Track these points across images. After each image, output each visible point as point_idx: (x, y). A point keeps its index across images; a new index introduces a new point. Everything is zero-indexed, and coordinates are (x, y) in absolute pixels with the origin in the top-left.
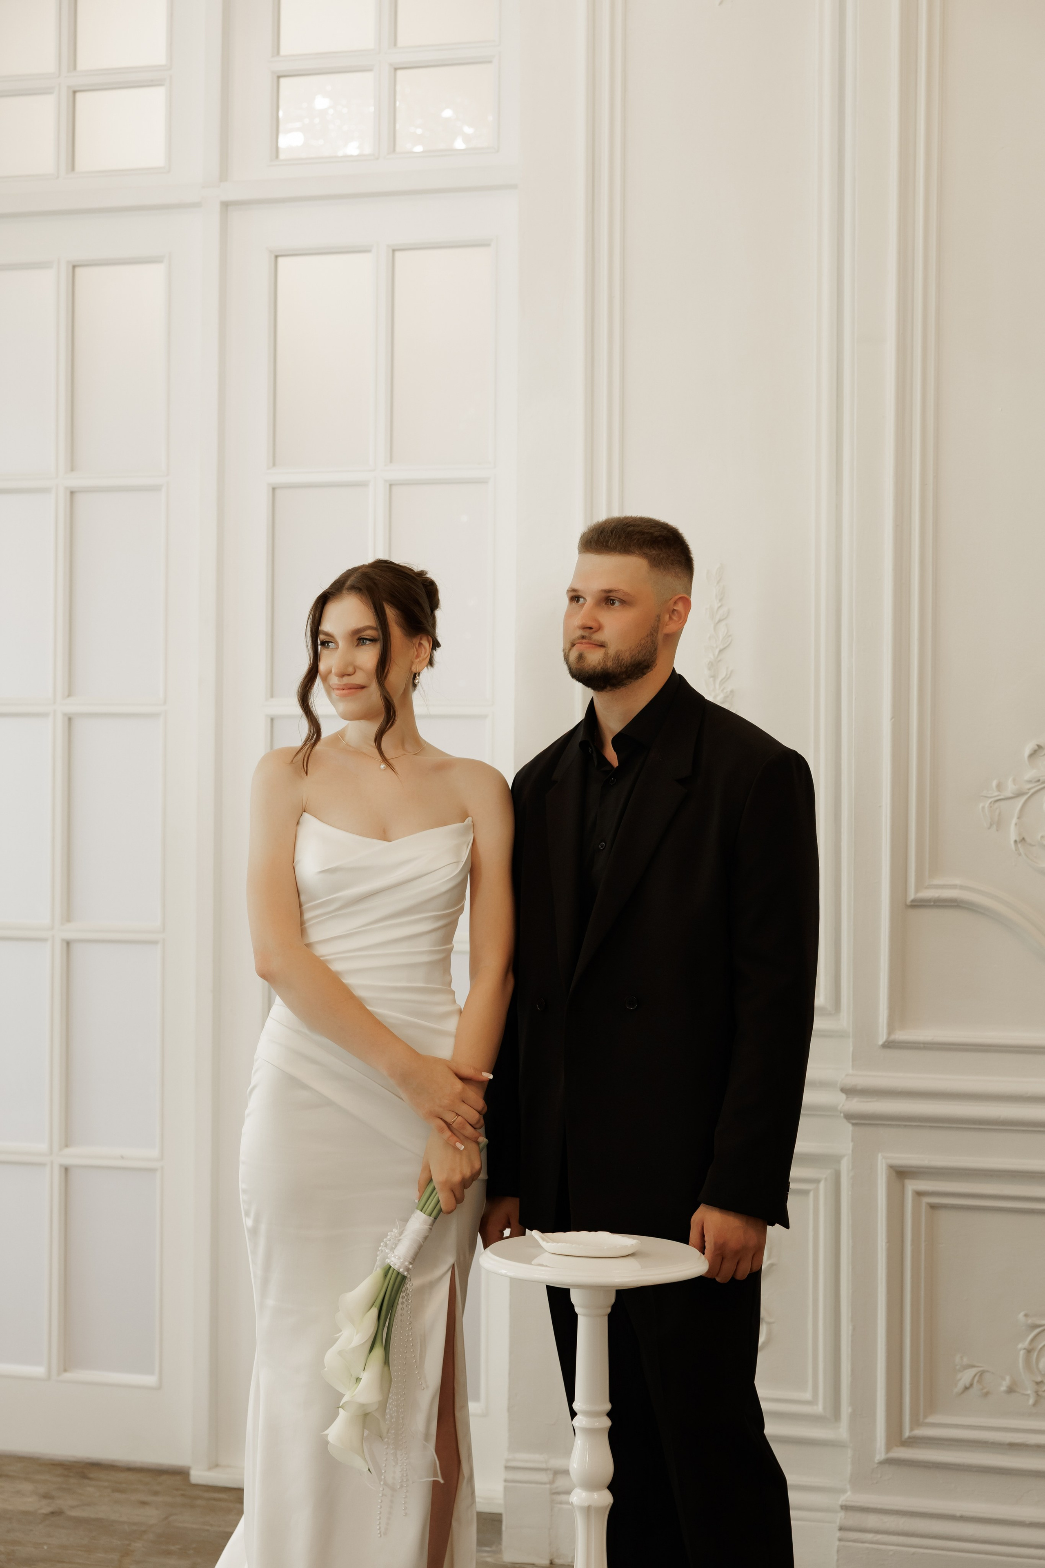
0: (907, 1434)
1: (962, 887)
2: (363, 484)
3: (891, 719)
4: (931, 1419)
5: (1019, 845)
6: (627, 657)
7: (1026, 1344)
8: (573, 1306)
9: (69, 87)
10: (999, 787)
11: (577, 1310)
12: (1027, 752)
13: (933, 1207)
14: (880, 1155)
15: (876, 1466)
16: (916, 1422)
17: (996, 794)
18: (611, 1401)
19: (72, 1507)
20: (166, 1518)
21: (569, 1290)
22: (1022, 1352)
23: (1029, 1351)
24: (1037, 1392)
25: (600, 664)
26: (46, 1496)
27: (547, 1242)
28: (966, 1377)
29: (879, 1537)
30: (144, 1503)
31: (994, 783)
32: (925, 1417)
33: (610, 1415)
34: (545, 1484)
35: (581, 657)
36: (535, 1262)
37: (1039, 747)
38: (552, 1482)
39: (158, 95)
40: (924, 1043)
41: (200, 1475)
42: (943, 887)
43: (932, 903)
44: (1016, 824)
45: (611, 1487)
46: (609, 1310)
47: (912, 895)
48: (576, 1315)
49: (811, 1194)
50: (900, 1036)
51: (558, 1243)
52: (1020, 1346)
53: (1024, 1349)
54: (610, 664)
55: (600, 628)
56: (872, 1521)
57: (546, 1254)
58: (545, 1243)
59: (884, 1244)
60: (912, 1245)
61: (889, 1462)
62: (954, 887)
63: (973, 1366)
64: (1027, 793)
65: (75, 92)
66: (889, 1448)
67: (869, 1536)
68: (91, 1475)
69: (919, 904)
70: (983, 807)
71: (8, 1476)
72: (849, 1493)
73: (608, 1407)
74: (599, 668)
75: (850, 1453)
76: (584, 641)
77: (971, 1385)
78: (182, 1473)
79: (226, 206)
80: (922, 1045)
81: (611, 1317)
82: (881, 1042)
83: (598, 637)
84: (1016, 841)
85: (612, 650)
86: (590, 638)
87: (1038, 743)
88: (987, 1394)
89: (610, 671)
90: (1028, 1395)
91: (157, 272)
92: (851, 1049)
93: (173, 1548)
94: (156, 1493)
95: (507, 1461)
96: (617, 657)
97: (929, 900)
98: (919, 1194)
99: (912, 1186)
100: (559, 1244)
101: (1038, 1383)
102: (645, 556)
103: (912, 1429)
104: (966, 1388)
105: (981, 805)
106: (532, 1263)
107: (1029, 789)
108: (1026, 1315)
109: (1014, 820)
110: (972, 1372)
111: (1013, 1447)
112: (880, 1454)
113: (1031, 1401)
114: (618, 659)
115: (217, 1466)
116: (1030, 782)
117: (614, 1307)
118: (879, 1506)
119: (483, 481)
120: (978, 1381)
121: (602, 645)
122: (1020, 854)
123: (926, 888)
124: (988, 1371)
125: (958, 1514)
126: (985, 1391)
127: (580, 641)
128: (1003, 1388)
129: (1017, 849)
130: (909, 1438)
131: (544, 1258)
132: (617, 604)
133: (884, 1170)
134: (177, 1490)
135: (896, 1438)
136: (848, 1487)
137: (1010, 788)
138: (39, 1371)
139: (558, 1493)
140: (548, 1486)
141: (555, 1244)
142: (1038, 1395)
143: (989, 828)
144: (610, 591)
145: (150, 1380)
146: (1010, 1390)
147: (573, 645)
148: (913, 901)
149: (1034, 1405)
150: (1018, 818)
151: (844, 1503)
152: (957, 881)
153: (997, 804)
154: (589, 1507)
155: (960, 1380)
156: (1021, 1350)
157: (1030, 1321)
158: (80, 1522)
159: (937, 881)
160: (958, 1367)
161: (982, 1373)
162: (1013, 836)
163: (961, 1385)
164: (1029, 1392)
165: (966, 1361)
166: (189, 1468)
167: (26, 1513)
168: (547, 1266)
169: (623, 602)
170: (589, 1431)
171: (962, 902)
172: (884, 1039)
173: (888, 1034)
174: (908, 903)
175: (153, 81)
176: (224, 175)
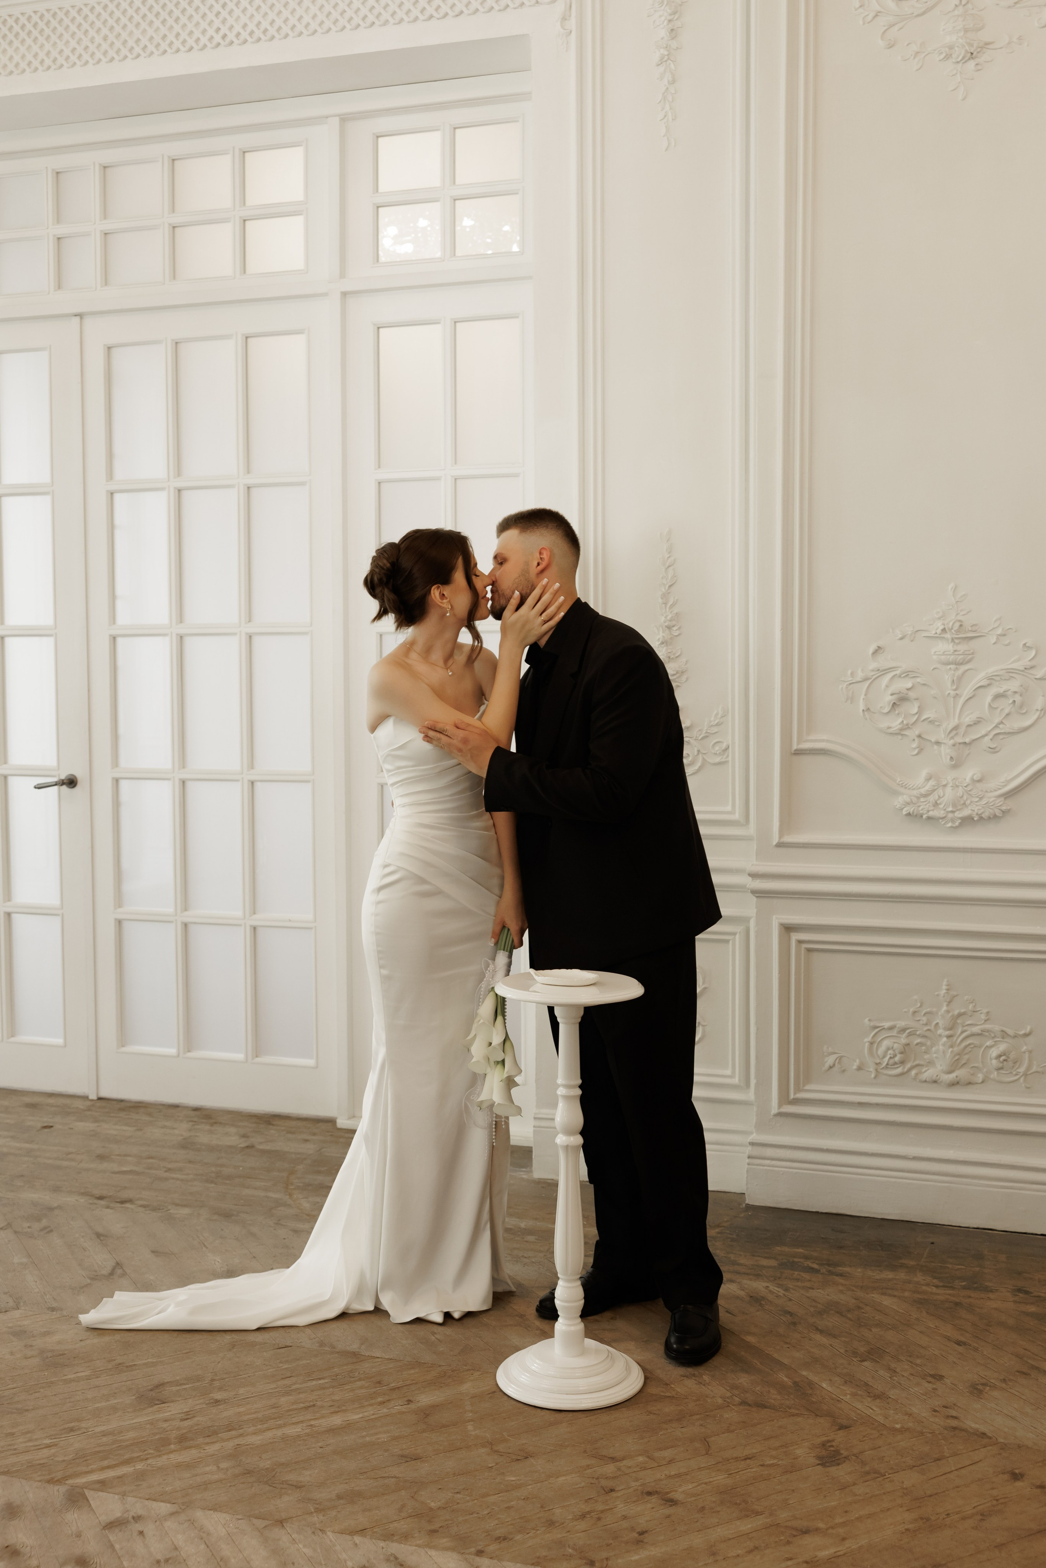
0: (792, 1096)
1: (828, 741)
2: (436, 479)
3: (781, 630)
4: (807, 1087)
5: (866, 713)
7: (869, 1039)
8: (556, 1018)
9: (240, 217)
10: (852, 674)
11: (559, 1020)
12: (871, 651)
13: (809, 950)
14: (774, 916)
15: (773, 1117)
16: (798, 1089)
17: (851, 679)
18: (582, 1078)
19: (261, 1143)
20: (320, 1150)
21: (554, 1007)
22: (867, 1044)
23: (871, 1043)
24: (876, 1070)
26: (244, 1136)
28: (830, 1060)
29: (774, 1162)
30: (306, 1141)
31: (849, 672)
32: (804, 1086)
33: (581, 1087)
36: (532, 989)
37: (879, 647)
39: (300, 221)
40: (803, 844)
41: (343, 1123)
42: (816, 741)
43: (808, 752)
44: (863, 699)
45: (582, 1133)
46: (579, 1020)
47: (795, 747)
48: (558, 1023)
49: (731, 942)
50: (787, 839)
51: (545, 976)
52: (866, 1040)
53: (869, 1042)
56: (769, 1152)
57: (538, 985)
59: (777, 974)
60: (795, 975)
61: (780, 1115)
62: (823, 741)
63: (836, 1053)
64: (871, 678)
65: (245, 221)
66: (780, 1105)
67: (767, 1162)
68: (273, 1123)
69: (799, 753)
70: (842, 688)
71: (221, 1123)
72: (754, 1134)
73: (580, 1082)
75: (755, 1109)
77: (834, 1065)
78: (332, 1121)
79: (344, 294)
80: (801, 845)
81: (581, 1025)
82: (774, 843)
84: (863, 710)
87: (879, 645)
88: (844, 1071)
90: (871, 1072)
91: (302, 338)
92: (755, 848)
93: (322, 1169)
94: (314, 1134)
95: (535, 1114)
97: (806, 750)
98: (800, 942)
99: (795, 937)
100: (546, 978)
101: (877, 1064)
103: (795, 1094)
104: (831, 1067)
105: (841, 687)
106: (530, 990)
107: (872, 676)
108: (869, 1020)
109: (863, 697)
110: (836, 1056)
111: (861, 1105)
112: (774, 1110)
113: (873, 1076)
115: (354, 1117)
116: (873, 671)
117: (583, 1018)
118: (774, 1143)
119: (516, 475)
120: (838, 1063)
122: (866, 719)
123: (804, 742)
124: (846, 1057)
125: (825, 1148)
126: (843, 1069)
128: (855, 1067)
129: (864, 715)
130: (793, 1099)
131: (536, 987)
133: (777, 926)
134: (328, 1132)
135: (784, 1099)
136: (754, 1131)
137: (860, 675)
138: (240, 1056)
141: (543, 977)
142: (877, 1071)
143: (846, 702)
145: (311, 1062)
146: (859, 1068)
148: (795, 750)
149: (875, 1078)
150: (865, 695)
151: (751, 1141)
152: (825, 738)
153: (851, 686)
154: (567, 1146)
155: (826, 1062)
156: (866, 1042)
157: (872, 1024)
158: (264, 1152)
159: (811, 738)
160: (825, 1054)
161: (842, 1057)
162: (862, 706)
163: (827, 1066)
164: (871, 1070)
165: (830, 1050)
166: (336, 1118)
167: (230, 1147)
168: (538, 992)
170: (567, 1098)
171: (828, 750)
172: (777, 841)
173: (780, 838)
174: (793, 752)
175: (295, 212)
176: (343, 274)
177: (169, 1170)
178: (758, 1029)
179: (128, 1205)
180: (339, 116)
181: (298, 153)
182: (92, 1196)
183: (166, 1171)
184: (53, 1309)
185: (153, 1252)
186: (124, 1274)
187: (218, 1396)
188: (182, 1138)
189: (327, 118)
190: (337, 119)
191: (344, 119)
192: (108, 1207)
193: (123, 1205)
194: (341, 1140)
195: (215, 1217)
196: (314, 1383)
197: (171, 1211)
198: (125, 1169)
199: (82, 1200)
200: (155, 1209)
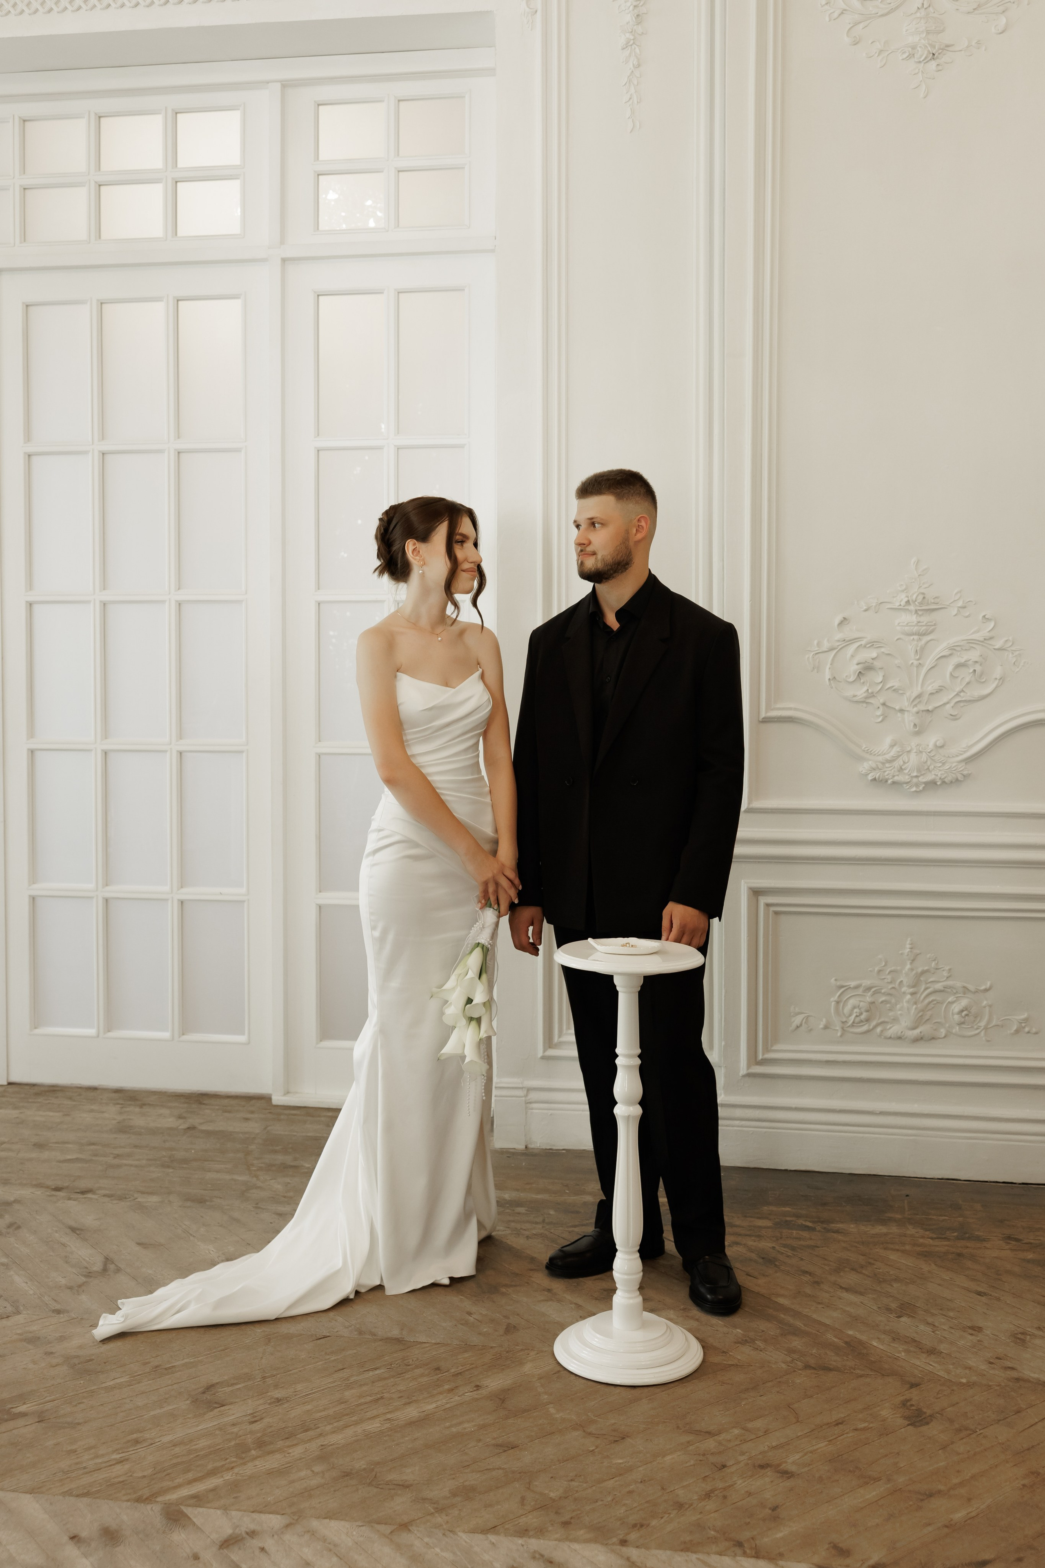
0: (760, 1057)
1: (795, 709)
2: (380, 448)
4: (774, 1047)
5: (832, 682)
6: (609, 559)
7: (836, 998)
8: (615, 986)
9: (173, 179)
10: (818, 644)
11: (618, 988)
12: (837, 622)
13: (776, 913)
14: (743, 881)
15: (740, 1078)
16: (766, 1049)
17: (817, 649)
18: (641, 1048)
19: (201, 1124)
20: (265, 1129)
21: (612, 976)
22: (833, 1003)
23: (838, 1002)
24: (843, 1028)
25: (595, 566)
26: (180, 1117)
27: (598, 945)
28: (798, 1020)
29: (743, 1123)
30: (247, 1119)
31: (816, 642)
32: (772, 1046)
33: (640, 1056)
34: (522, 1097)
35: (582, 564)
36: (591, 958)
37: (844, 618)
38: (526, 1096)
39: (235, 185)
40: (771, 809)
41: (278, 1099)
42: (783, 709)
43: (777, 720)
44: (830, 668)
45: (641, 1103)
47: (763, 715)
48: (617, 992)
50: (755, 805)
52: (832, 999)
53: (835, 1001)
54: (600, 565)
55: (590, 543)
56: (738, 1113)
57: (599, 953)
58: (599, 946)
59: (746, 937)
60: (764, 937)
61: (749, 1075)
62: (790, 709)
63: (802, 1013)
64: (837, 648)
65: (176, 182)
66: (749, 1066)
67: (737, 1122)
68: (205, 1102)
69: (766, 720)
70: (808, 658)
71: (149, 1105)
73: (639, 1051)
74: (595, 568)
76: (584, 552)
77: (801, 1025)
78: (266, 1099)
79: (284, 260)
80: (770, 811)
81: (640, 993)
83: (592, 549)
84: (829, 679)
85: (599, 556)
86: (587, 551)
87: (844, 617)
88: (811, 1030)
89: (601, 570)
90: (837, 1030)
91: (237, 304)
93: (277, 1148)
94: (252, 1112)
96: (604, 561)
97: (774, 718)
98: (768, 905)
99: (763, 900)
101: (843, 1022)
103: (763, 1054)
104: (798, 1027)
105: (807, 656)
106: (588, 959)
107: (838, 646)
108: (836, 980)
109: (828, 666)
110: (802, 1016)
111: (828, 1063)
112: (743, 1070)
113: (839, 1034)
114: (604, 563)
115: (288, 1093)
116: (839, 641)
117: (642, 987)
118: (743, 1104)
119: (462, 446)
120: (805, 1022)
121: (593, 555)
122: (832, 688)
123: (772, 710)
124: (811, 1016)
125: (794, 1106)
126: (809, 1028)
127: (582, 553)
128: (821, 1026)
129: (830, 684)
130: (762, 1059)
131: (596, 956)
132: (597, 526)
133: (746, 890)
134: (265, 1109)
135: (754, 1059)
137: (826, 645)
138: (166, 1035)
139: (530, 1103)
140: (524, 1098)
141: (603, 947)
142: (844, 1030)
143: (812, 671)
145: (242, 1039)
146: (826, 1027)
148: (763, 718)
149: (841, 1036)
150: (831, 664)
152: (792, 705)
153: (817, 656)
154: (628, 1116)
155: (793, 1022)
156: (832, 1002)
157: (838, 983)
158: (209, 1133)
159: (778, 706)
160: (792, 1014)
161: (808, 1016)
162: (828, 675)
163: (794, 1025)
164: (837, 1028)
165: (797, 1010)
166: (271, 1095)
167: (171, 1129)
168: (598, 961)
169: (601, 524)
170: (628, 1067)
171: (796, 718)
174: (760, 720)
175: (231, 175)
176: (282, 241)
177: (117, 1156)
178: (726, 992)
179: (89, 1195)
180: (281, 81)
181: (235, 117)
182: (48, 1187)
183: (115, 1158)
184: (58, 1312)
185: (139, 1244)
186: (118, 1270)
187: (278, 1394)
188: (116, 1121)
189: (268, 83)
190: (279, 85)
191: (285, 85)
192: (70, 1199)
193: (85, 1196)
194: (282, 1117)
195: (189, 1204)
196: (371, 1373)
197: (139, 1200)
198: (69, 1157)
199: (39, 1192)
200: (121, 1198)
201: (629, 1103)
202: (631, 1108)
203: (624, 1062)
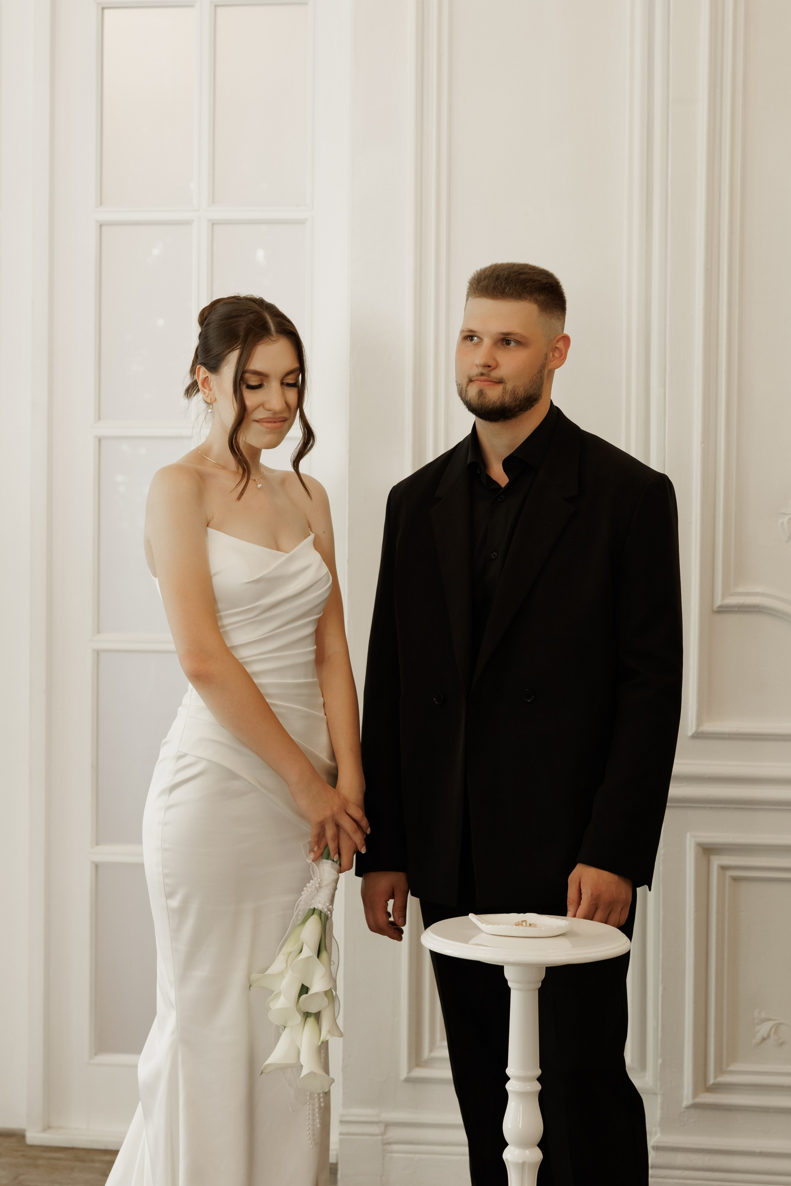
0: (711, 1081)
1: (763, 595)
2: (187, 223)
3: (702, 444)
4: (732, 1068)
6: (521, 392)
8: (506, 981)
11: (510, 984)
13: (735, 879)
14: (688, 834)
15: (683, 1110)
16: (719, 1071)
18: (541, 1067)
20: (16, 1178)
21: (502, 967)
25: (499, 399)
27: (483, 923)
28: (764, 1029)
29: (687, 1173)
32: (728, 1065)
33: (539, 1079)
34: (377, 1135)
35: (481, 393)
36: (473, 941)
38: (383, 1134)
40: (729, 734)
41: (34, 1137)
42: (748, 594)
43: (736, 609)
45: (541, 1145)
46: (540, 985)
47: (718, 602)
48: (509, 989)
50: (708, 727)
51: (498, 924)
54: (507, 399)
55: (497, 366)
56: (680, 1159)
57: (483, 935)
58: (484, 925)
59: (692, 913)
60: (717, 913)
61: (695, 1106)
62: (756, 594)
63: (770, 1020)
66: (695, 1094)
67: (678, 1173)
69: (724, 610)
70: (782, 523)
72: (659, 1135)
73: (539, 1072)
74: (498, 403)
75: (659, 1099)
76: (483, 378)
77: (767, 1036)
78: (18, 1136)
80: (727, 736)
81: (541, 991)
82: (690, 733)
83: (496, 374)
85: (509, 386)
86: (489, 375)
88: (782, 1044)
89: (506, 405)
95: (342, 1116)
96: (514, 392)
97: (734, 606)
98: (724, 868)
99: (717, 861)
102: (536, 301)
103: (716, 1077)
104: (764, 1039)
105: (780, 521)
106: (469, 943)
110: (771, 1024)
112: (688, 1100)
114: (514, 394)
115: (49, 1127)
117: (543, 982)
118: (688, 1146)
119: (302, 222)
120: (774, 1033)
121: (500, 381)
123: (732, 595)
124: (783, 1024)
125: (758, 1150)
126: (780, 1041)
127: (479, 378)
130: (714, 1084)
131: (480, 938)
132: (513, 344)
133: (692, 847)
134: (16, 1151)
135: (701, 1085)
136: (658, 1129)
139: (389, 1143)
140: (380, 1137)
141: (490, 926)
143: (787, 542)
144: (508, 334)
147: (471, 381)
148: (719, 607)
151: (655, 1144)
152: (759, 589)
155: (758, 1032)
159: (740, 590)
160: (756, 1021)
161: (779, 1024)
163: (759, 1037)
165: (763, 1015)
166: (24, 1131)
168: (483, 946)
169: (519, 343)
170: (523, 1095)
171: (764, 607)
172: (694, 730)
173: (698, 726)
174: (715, 609)
178: (664, 989)
194: (40, 1162)
201: (523, 1144)
202: (527, 1152)
203: (517, 1087)
